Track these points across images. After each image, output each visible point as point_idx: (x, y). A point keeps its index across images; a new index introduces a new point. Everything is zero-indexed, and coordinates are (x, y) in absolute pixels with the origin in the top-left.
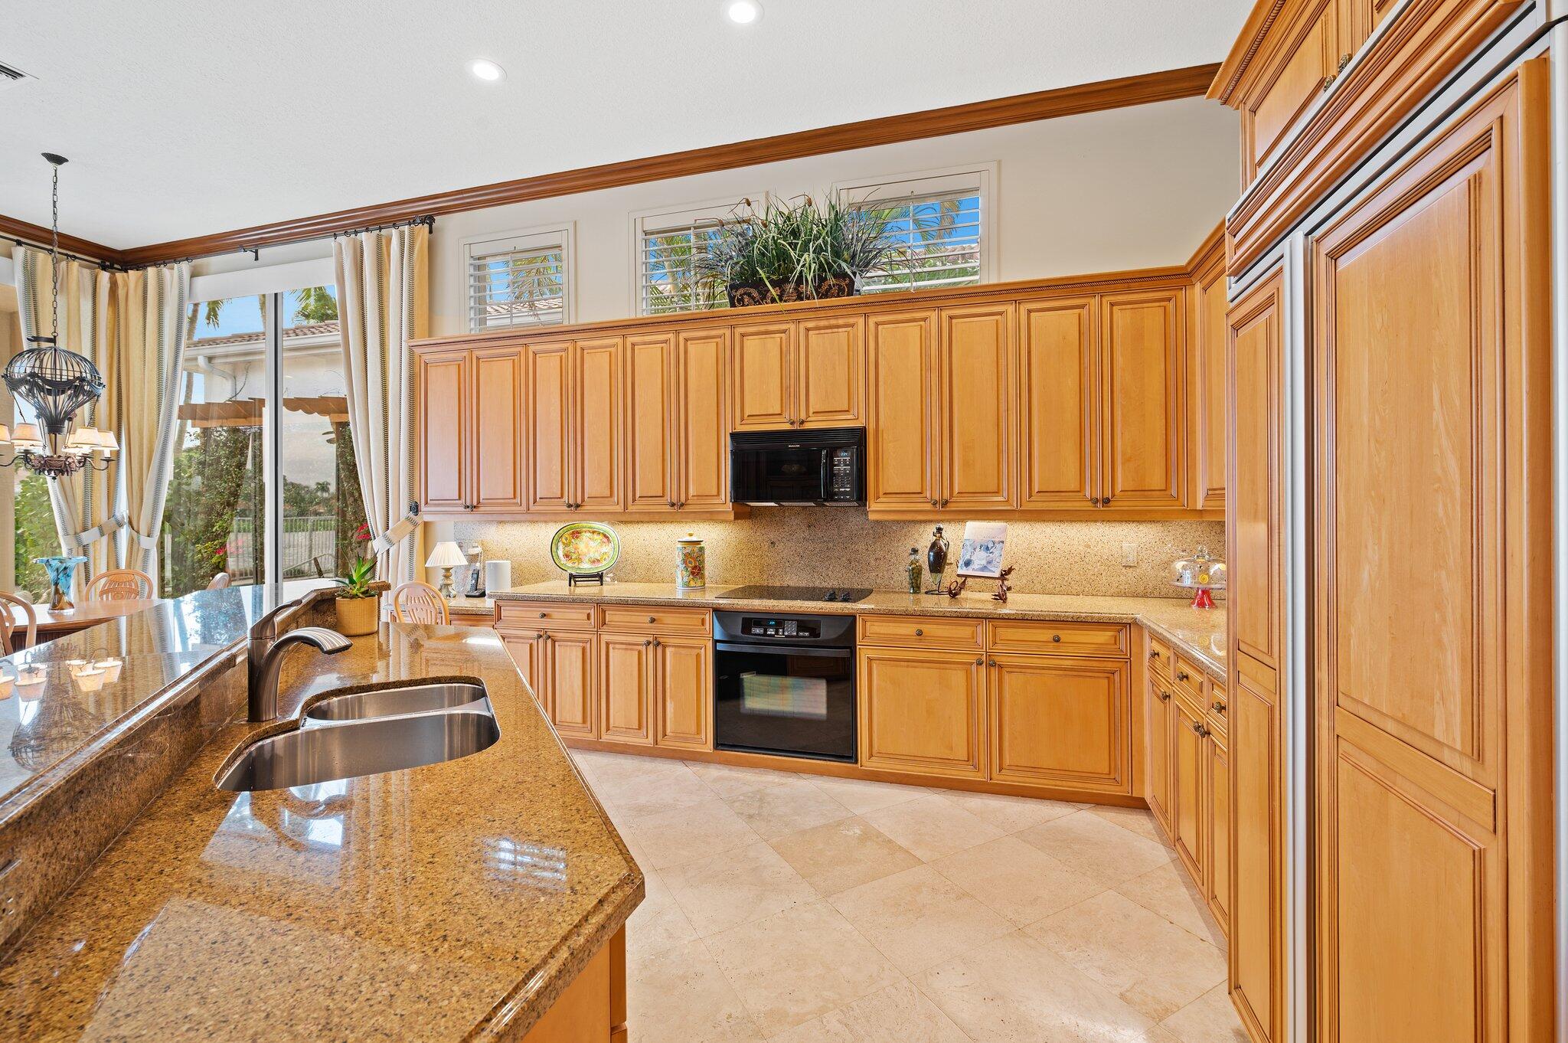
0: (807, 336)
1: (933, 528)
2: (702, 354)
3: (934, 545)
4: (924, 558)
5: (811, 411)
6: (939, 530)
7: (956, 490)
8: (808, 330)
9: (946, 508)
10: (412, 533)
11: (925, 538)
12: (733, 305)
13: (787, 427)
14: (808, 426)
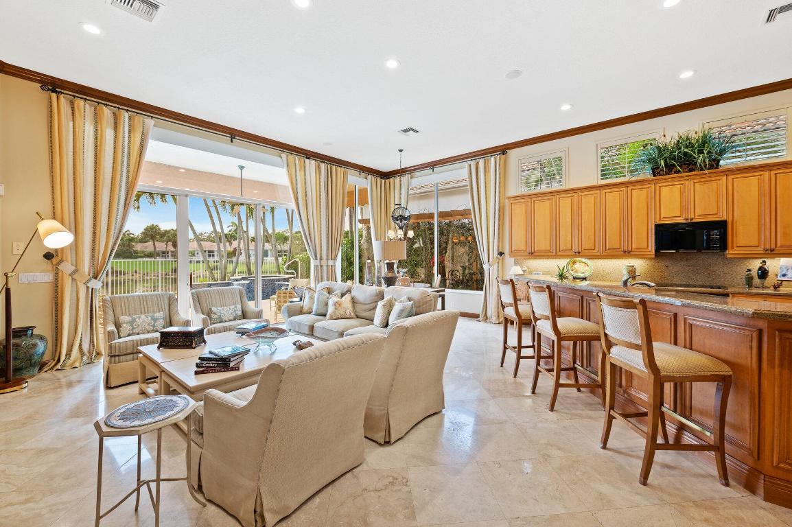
0: (694, 185)
1: (761, 261)
2: (639, 196)
3: (760, 268)
4: (754, 273)
5: (696, 214)
6: (764, 261)
7: (779, 244)
8: (695, 183)
9: (772, 253)
10: (498, 263)
11: (755, 265)
12: (654, 176)
13: (684, 221)
14: (694, 221)
